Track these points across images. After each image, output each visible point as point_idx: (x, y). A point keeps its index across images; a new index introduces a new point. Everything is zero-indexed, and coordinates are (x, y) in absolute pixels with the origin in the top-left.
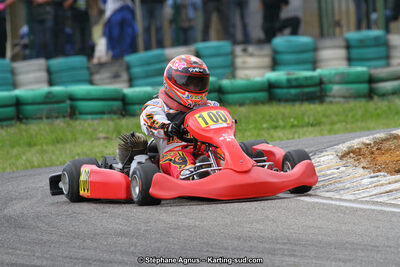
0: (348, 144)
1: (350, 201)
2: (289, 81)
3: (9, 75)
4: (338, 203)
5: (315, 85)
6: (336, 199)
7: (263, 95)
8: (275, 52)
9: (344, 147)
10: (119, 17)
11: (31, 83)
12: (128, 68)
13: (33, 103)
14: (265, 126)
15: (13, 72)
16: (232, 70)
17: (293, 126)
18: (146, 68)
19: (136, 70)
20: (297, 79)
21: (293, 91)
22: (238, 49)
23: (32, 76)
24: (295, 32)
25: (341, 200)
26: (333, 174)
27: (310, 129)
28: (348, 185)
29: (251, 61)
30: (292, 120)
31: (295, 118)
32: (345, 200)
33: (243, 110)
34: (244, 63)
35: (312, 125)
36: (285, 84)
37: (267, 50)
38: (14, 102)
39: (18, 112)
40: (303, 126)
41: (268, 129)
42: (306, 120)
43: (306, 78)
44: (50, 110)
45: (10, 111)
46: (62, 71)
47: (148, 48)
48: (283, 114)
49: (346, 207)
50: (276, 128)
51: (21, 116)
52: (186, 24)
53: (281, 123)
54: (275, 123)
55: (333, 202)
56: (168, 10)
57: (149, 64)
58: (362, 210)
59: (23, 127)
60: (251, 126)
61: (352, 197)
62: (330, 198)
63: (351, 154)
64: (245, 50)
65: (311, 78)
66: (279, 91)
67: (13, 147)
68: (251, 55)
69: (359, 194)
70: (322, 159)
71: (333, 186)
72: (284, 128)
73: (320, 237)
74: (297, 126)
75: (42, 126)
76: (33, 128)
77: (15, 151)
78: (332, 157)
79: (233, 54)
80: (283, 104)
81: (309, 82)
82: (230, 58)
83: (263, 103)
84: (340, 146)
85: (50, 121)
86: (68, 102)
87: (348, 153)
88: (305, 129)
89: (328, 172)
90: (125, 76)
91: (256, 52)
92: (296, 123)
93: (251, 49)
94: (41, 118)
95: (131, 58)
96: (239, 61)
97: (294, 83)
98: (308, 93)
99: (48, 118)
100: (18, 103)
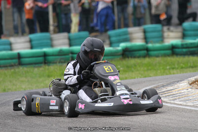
0: (195, 77)
1: (190, 106)
2: (182, 45)
3: (49, 41)
4: (184, 107)
5: (195, 47)
6: (184, 105)
7: (169, 52)
8: (184, 30)
9: (193, 79)
10: (105, 12)
11: (60, 45)
12: (109, 37)
13: (53, 55)
14: (168, 67)
15: (51, 40)
16: (162, 38)
17: (182, 68)
18: (118, 38)
19: (113, 39)
20: (186, 44)
21: (184, 50)
22: (165, 28)
23: (61, 41)
24: (194, 20)
25: (186, 105)
26: (185, 92)
27: (191, 69)
28: (191, 98)
29: (172, 34)
30: (182, 65)
31: (183, 64)
32: (188, 106)
33: (158, 59)
34: (168, 35)
35: (192, 67)
36: (180, 46)
37: (180, 29)
38: (43, 54)
39: (45, 60)
40: (187, 68)
41: (170, 69)
42: (189, 65)
43: (191, 44)
44: (61, 59)
45: (41, 59)
46: (76, 39)
47: (119, 27)
48: (178, 62)
49: (188, 109)
50: (173, 69)
51: (46, 62)
52: (139, 16)
53: (177, 66)
54: (173, 66)
55: (182, 107)
56: (130, 9)
57: (120, 35)
58: (195, 111)
59: (47, 67)
60: (161, 68)
61: (192, 104)
62: (181, 105)
63: (197, 83)
64: (168, 29)
65: (194, 43)
66: (177, 50)
67: (40, 77)
68: (172, 31)
69: (195, 103)
70: (181, 85)
71: (183, 99)
72: (178, 68)
73: (170, 124)
74: (184, 68)
75: (56, 67)
76: (52, 68)
77: (41, 79)
78: (185, 84)
79: (162, 31)
80: (179, 56)
81: (193, 46)
82: (161, 33)
83: (169, 56)
84: (191, 78)
85: (61, 64)
86: (70, 55)
87: (195, 82)
88: (188, 69)
89: (183, 91)
90: (108, 42)
91: (175, 30)
92: (184, 66)
93: (172, 28)
94: (56, 63)
95: (111, 33)
96: (166, 34)
97: (185, 46)
98: (192, 51)
99: (59, 63)
100: (45, 55)
